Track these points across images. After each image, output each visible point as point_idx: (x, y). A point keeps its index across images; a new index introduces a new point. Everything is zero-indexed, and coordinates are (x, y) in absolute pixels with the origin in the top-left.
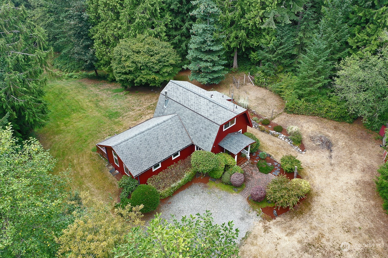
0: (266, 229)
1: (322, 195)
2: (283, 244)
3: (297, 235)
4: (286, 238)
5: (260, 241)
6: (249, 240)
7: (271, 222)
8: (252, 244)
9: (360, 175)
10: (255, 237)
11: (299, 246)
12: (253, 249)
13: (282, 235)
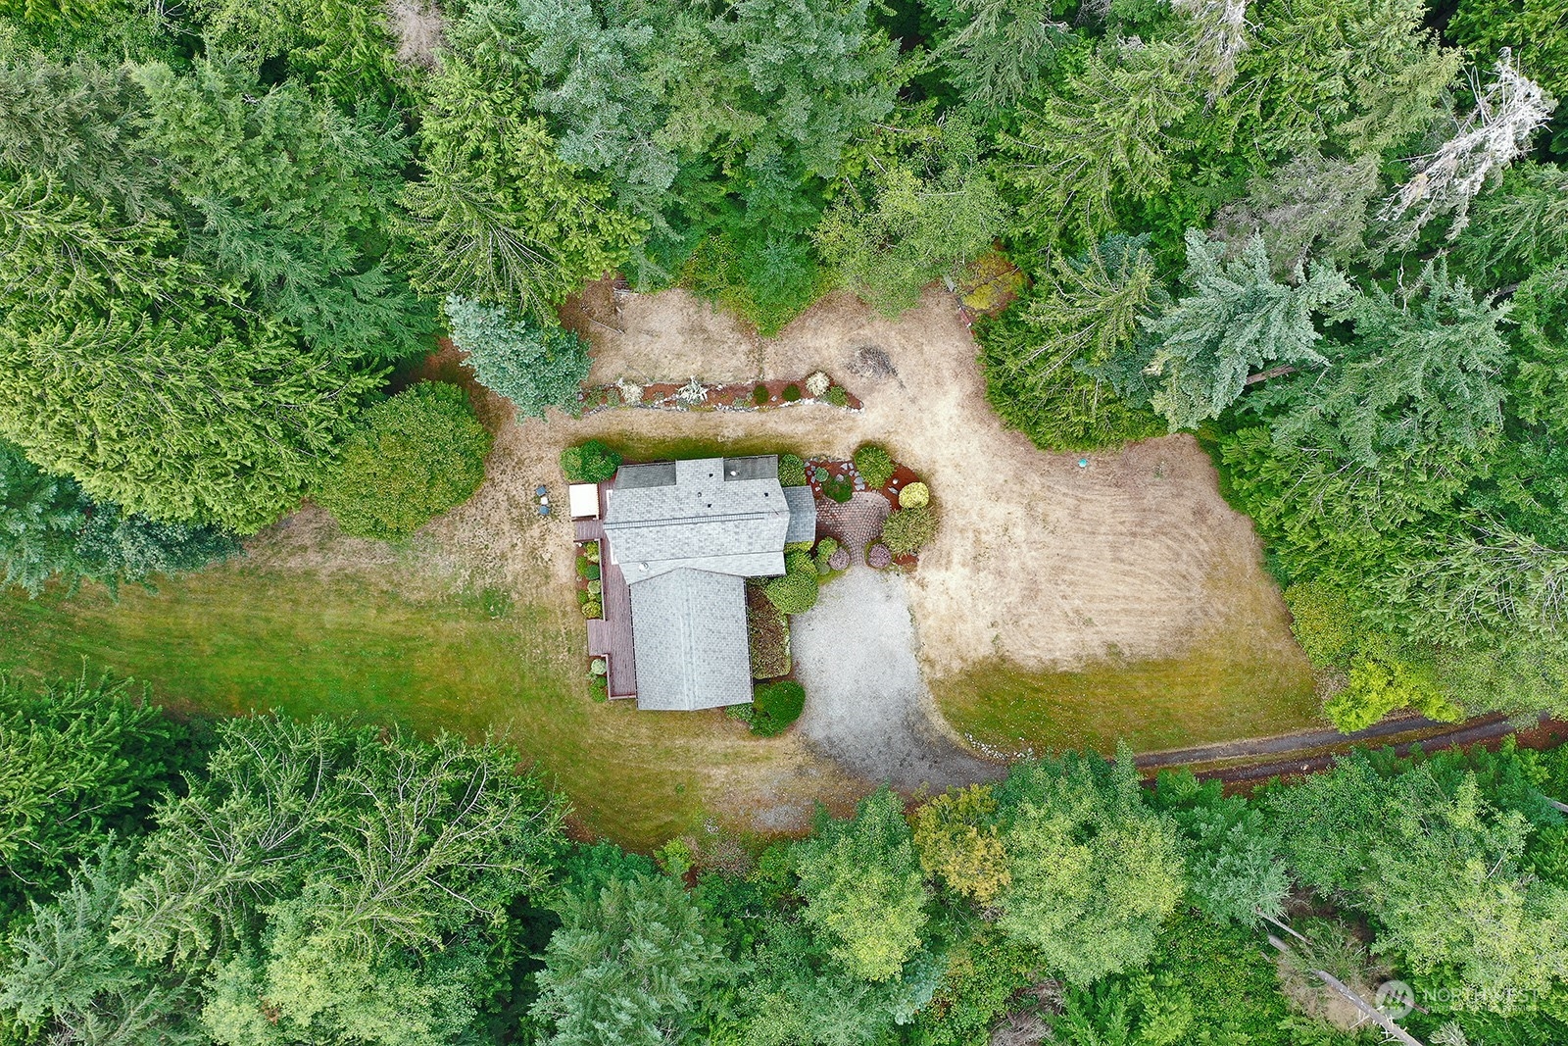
0: (922, 585)
1: (937, 467)
2: (952, 584)
3: (956, 558)
4: (949, 573)
5: (929, 606)
6: (918, 616)
7: (919, 569)
8: (925, 617)
9: (957, 388)
10: (921, 605)
11: (967, 571)
12: (930, 622)
13: (943, 574)
